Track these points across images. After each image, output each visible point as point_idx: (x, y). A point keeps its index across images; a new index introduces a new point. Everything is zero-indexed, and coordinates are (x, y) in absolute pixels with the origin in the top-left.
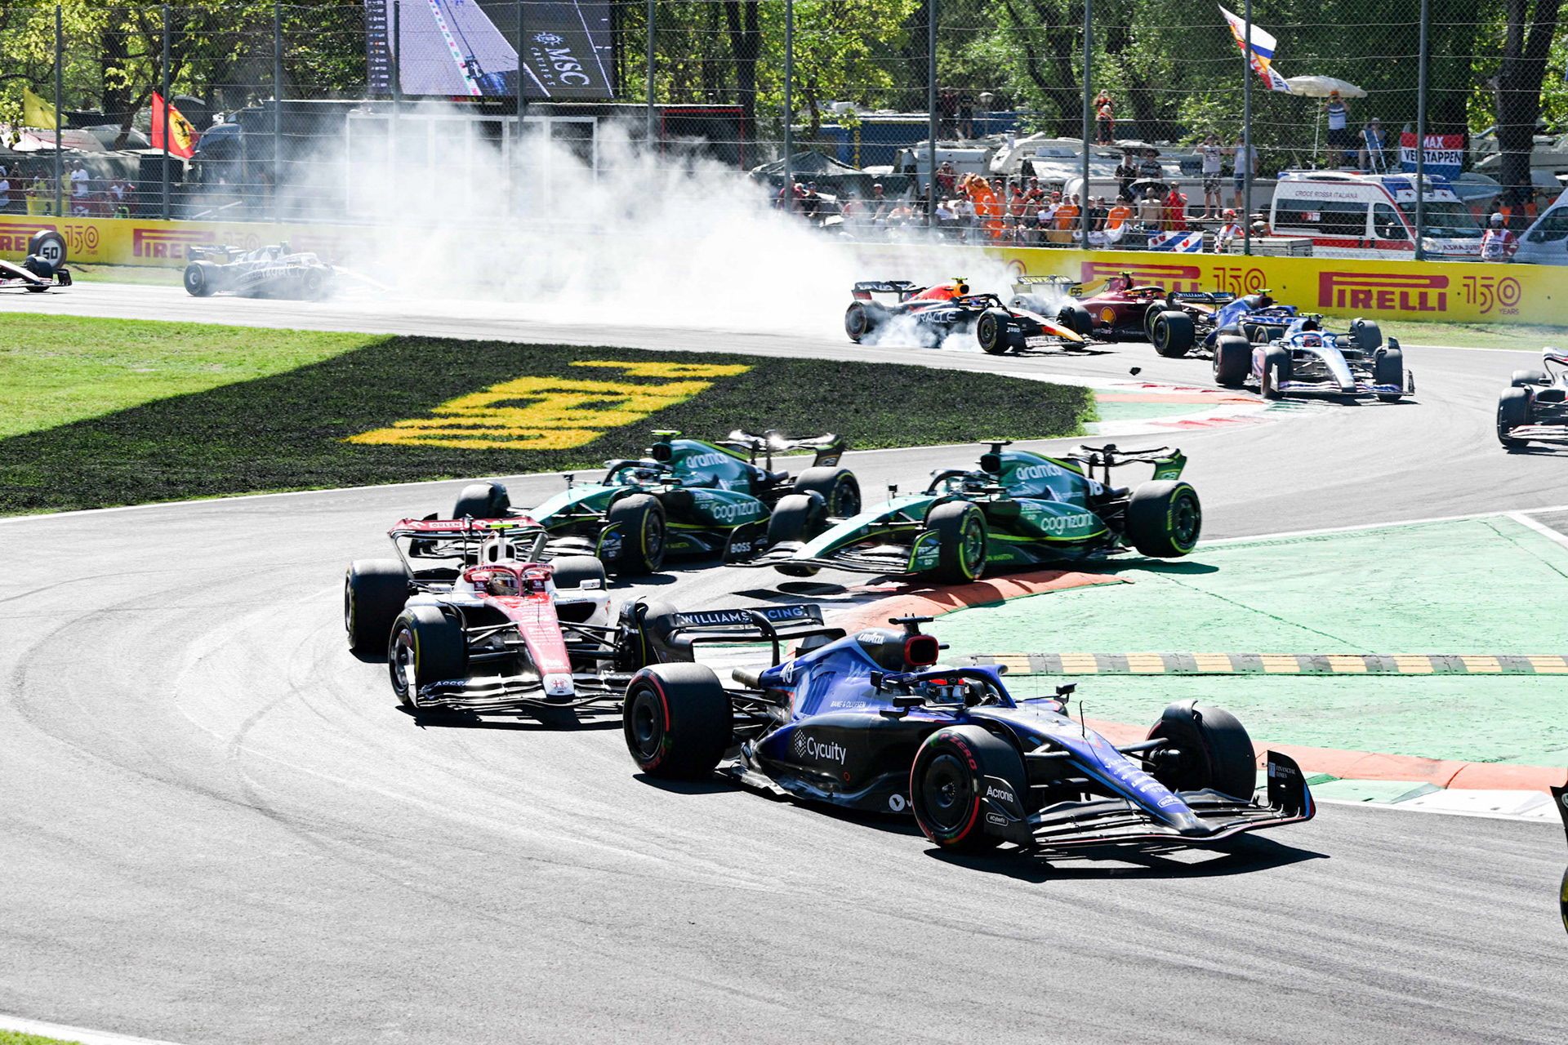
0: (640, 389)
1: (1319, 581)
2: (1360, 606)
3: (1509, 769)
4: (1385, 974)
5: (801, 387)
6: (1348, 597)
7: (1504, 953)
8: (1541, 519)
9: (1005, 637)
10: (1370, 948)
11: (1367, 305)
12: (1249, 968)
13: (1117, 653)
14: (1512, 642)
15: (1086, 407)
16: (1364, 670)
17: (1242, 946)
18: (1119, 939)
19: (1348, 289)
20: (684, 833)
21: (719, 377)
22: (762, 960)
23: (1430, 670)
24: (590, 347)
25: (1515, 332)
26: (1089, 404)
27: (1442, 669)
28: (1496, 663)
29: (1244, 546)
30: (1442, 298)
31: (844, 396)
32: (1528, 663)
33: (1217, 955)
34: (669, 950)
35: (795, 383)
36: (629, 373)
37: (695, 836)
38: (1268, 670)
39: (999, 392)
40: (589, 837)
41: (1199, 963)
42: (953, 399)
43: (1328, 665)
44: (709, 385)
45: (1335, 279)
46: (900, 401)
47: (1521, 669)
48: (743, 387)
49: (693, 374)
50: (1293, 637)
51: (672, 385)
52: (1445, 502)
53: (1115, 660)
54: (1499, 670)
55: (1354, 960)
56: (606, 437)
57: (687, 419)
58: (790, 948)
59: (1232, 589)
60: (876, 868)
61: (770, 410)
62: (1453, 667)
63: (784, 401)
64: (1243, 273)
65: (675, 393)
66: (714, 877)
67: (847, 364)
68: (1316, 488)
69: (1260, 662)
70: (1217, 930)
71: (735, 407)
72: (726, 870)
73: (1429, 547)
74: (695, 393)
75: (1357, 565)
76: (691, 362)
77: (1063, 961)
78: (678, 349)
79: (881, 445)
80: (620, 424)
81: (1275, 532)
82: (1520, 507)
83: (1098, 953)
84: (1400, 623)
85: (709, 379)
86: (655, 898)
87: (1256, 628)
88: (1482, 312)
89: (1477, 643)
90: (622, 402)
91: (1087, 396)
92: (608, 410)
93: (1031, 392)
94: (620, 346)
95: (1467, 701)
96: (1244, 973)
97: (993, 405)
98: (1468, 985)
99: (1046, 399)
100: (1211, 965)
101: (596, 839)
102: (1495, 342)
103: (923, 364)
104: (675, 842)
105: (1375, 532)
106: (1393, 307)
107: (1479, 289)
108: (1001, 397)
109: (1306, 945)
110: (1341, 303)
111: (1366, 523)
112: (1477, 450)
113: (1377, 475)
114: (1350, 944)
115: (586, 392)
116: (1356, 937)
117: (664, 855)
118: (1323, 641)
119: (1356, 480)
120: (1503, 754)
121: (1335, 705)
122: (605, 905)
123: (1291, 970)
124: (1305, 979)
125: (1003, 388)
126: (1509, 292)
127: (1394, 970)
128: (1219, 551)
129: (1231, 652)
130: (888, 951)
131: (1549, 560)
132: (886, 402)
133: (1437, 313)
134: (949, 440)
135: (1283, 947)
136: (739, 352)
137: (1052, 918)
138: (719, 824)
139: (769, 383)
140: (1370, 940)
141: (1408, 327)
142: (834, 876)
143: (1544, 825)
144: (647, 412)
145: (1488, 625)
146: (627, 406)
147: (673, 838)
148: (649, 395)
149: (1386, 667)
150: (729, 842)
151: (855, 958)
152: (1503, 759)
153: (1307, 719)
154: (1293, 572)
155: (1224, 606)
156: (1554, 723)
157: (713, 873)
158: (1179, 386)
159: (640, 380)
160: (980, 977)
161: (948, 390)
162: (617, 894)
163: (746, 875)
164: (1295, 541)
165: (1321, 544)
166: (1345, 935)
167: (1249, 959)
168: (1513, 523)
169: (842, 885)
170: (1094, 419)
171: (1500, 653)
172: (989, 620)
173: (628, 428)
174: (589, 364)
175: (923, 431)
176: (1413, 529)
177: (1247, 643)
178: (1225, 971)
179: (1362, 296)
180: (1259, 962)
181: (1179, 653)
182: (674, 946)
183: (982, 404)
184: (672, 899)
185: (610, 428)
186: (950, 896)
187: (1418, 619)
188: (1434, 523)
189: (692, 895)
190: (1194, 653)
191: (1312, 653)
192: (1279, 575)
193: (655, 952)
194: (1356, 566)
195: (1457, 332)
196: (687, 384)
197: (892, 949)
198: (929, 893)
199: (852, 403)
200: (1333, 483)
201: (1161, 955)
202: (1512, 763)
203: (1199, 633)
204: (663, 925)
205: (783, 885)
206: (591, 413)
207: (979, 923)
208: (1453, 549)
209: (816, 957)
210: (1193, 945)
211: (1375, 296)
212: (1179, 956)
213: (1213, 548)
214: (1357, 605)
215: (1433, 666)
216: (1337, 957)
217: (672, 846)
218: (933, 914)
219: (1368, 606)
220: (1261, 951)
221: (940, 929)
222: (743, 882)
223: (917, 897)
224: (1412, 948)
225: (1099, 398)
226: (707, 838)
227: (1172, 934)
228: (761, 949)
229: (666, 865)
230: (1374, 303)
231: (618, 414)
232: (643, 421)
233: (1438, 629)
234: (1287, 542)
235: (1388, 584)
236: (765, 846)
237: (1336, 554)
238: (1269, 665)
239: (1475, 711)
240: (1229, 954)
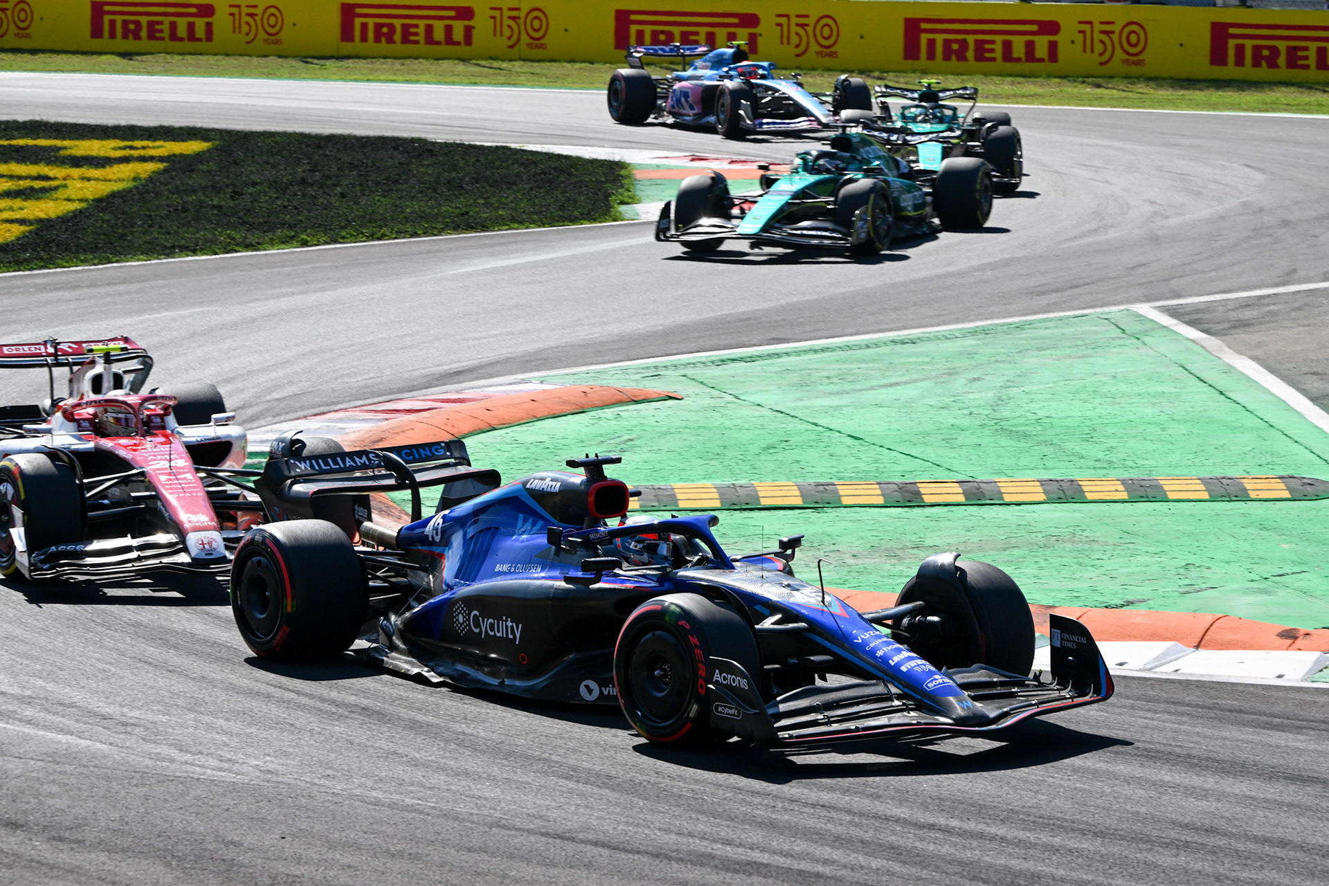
0: (76, 172)
1: (908, 392)
2: (958, 422)
3: (1137, 615)
4: (990, 866)
5: (274, 166)
6: (944, 412)
7: (1134, 838)
8: (1174, 312)
9: (526, 467)
10: (972, 835)
11: (962, 57)
12: (826, 862)
13: (662, 484)
14: (1141, 462)
15: (622, 186)
16: (961, 499)
17: (819, 836)
18: (667, 831)
19: (940, 38)
20: (136, 713)
21: (174, 155)
22: (232, 866)
23: (1042, 497)
24: (15, 122)
25: (1141, 88)
26: (625, 182)
27: (1055, 496)
28: (1121, 488)
29: (815, 351)
30: (1053, 47)
31: (328, 177)
32: (1159, 487)
33: (786, 847)
34: (118, 857)
35: (267, 163)
36: (62, 153)
37: (150, 716)
38: (845, 501)
39: (517, 169)
40: (20, 720)
41: (765, 858)
42: (461, 179)
43: (918, 494)
44: (161, 166)
45: (923, 26)
46: (396, 182)
47: (1151, 495)
48: (205, 167)
49: (142, 152)
50: (876, 461)
51: (116, 168)
52: (1059, 295)
53: (661, 493)
54: (1124, 496)
55: (952, 850)
56: (36, 233)
57: (135, 209)
58: (268, 850)
59: (800, 404)
60: (371, 751)
61: (237, 194)
62: (1069, 493)
63: (254, 184)
64: (811, 21)
65: (121, 176)
66: (173, 766)
67: (331, 138)
68: (902, 279)
69: (836, 492)
70: (786, 817)
71: (194, 192)
72: (188, 757)
73: (1039, 349)
74: (143, 176)
75: (952, 373)
76: (141, 138)
77: (600, 859)
78: (123, 123)
79: (372, 237)
80: (53, 216)
81: (852, 335)
82: (1148, 299)
83: (642, 848)
84: (1005, 442)
85: (161, 159)
86: (101, 794)
87: (831, 450)
88: (1102, 64)
89: (1099, 465)
90: (56, 188)
91: (623, 172)
92: (38, 199)
93: (555, 168)
94: (52, 119)
95: (1085, 534)
96: (820, 868)
97: (510, 185)
98: (1090, 877)
99: (575, 176)
100: (780, 861)
101: (29, 722)
102: (1117, 99)
103: (423, 136)
104: (125, 725)
105: (974, 333)
106: (993, 59)
107: (1098, 36)
108: (518, 175)
109: (894, 833)
110: (931, 55)
111: (963, 322)
112: (1095, 231)
113: (975, 262)
114: (947, 831)
115: (11, 177)
116: (954, 823)
117: (112, 740)
118: (910, 464)
119: (950, 269)
120: (1131, 598)
121: (928, 542)
122: (41, 803)
123: (876, 863)
124: (893, 874)
125: (522, 164)
126: (1133, 38)
127: (1002, 861)
128: (785, 359)
129: (800, 480)
130: (387, 851)
131: (1183, 363)
132: (377, 183)
133: (1047, 65)
134: (457, 228)
135: (867, 837)
136: (199, 125)
137: (587, 807)
138: (180, 702)
139: (235, 163)
140: (972, 826)
141: (1013, 83)
142: (320, 762)
143: (1180, 682)
144: (86, 200)
145: (1112, 442)
146: (61, 194)
147: (123, 719)
148: (89, 180)
149: (987, 493)
150: (191, 723)
151: (346, 860)
152: (1130, 603)
153: (893, 561)
154: (875, 383)
155: (792, 425)
156: (1192, 559)
157: (172, 761)
158: (735, 158)
159: (77, 162)
160: (499, 880)
161: (454, 168)
162: (55, 789)
163: (213, 762)
164: (877, 345)
165: (909, 348)
166: (942, 821)
167: (826, 852)
168: (1142, 319)
169: (329, 772)
170: (633, 200)
171: (1126, 476)
172: (507, 447)
173: (64, 220)
174: (14, 142)
175: (423, 217)
176: (1020, 327)
177: (819, 469)
178: (796, 866)
179: (955, 46)
180: (837, 855)
181: (738, 482)
182: (124, 851)
183: (495, 184)
184: (123, 793)
185: (40, 221)
186: (464, 783)
187: (1026, 435)
188: (1044, 320)
189: (145, 789)
190: (756, 483)
191: (899, 480)
192: (859, 387)
193: (102, 859)
194: (950, 374)
195: (1070, 89)
196: (131, 166)
197: (392, 849)
198: (438, 779)
199: (335, 185)
200: (922, 274)
201: (718, 849)
202: (1141, 609)
203: (763, 457)
204: (112, 825)
205: (258, 773)
206: (18, 203)
207: (498, 815)
208: (1069, 351)
209: (298, 860)
210: (756, 836)
211: (972, 46)
212: (741, 850)
213: (778, 355)
214: (952, 421)
215: (1045, 492)
216: (932, 847)
217: (122, 729)
218: (445, 806)
219: (966, 422)
220: (839, 841)
221: (451, 823)
222: (209, 771)
223: (422, 785)
224: (1022, 835)
225: (638, 175)
226: (165, 719)
227: (732, 824)
228: (230, 853)
229: (115, 753)
230: (970, 54)
231: (51, 204)
232: (81, 211)
233: (1051, 449)
234: (868, 347)
235: (990, 394)
236: (235, 726)
237: (926, 360)
238: (847, 494)
239: (1095, 546)
240: (801, 846)
